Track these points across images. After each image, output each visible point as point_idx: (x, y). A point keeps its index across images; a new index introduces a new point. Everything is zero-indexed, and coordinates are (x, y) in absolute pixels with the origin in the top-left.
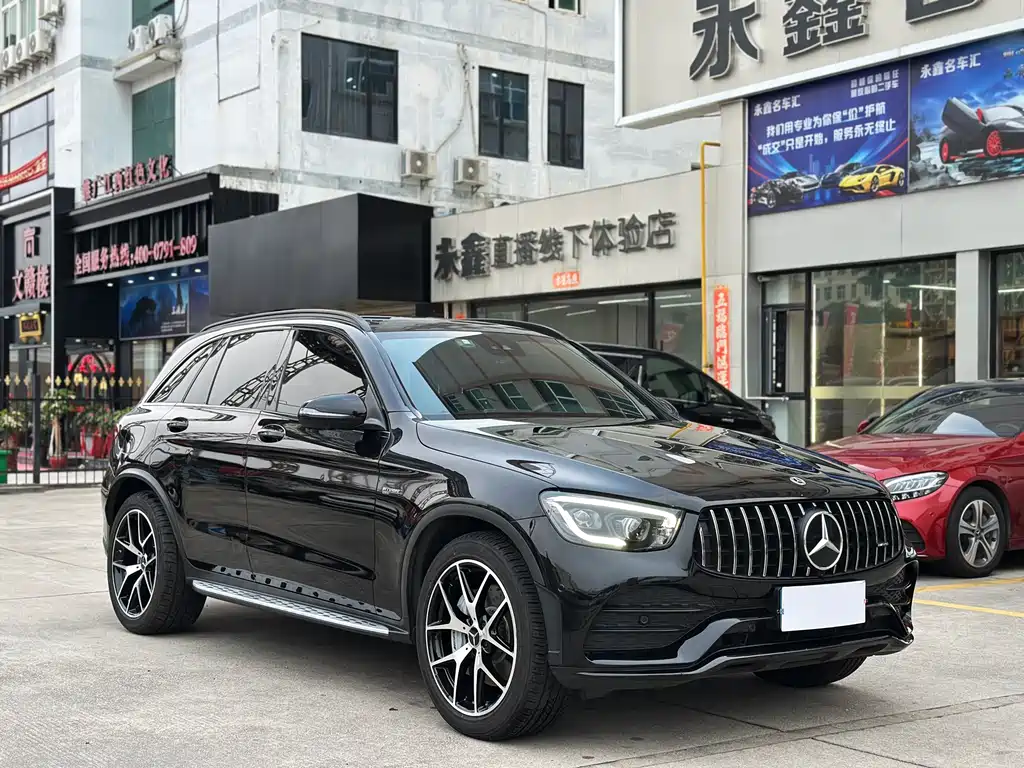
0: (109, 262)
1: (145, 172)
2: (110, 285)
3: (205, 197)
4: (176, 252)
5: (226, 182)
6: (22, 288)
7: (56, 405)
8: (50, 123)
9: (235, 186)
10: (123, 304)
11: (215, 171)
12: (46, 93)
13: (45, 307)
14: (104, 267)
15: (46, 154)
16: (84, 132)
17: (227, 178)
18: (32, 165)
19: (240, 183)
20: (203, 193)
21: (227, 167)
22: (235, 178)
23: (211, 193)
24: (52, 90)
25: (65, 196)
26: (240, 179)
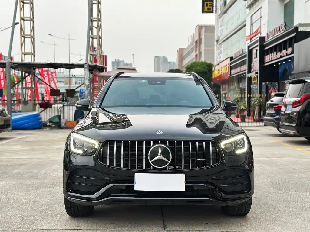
0: (271, 58)
1: (280, 29)
2: (275, 65)
3: (294, 35)
4: (287, 53)
5: (301, 29)
6: (253, 68)
7: (256, 103)
8: (261, 17)
9: (304, 30)
10: (280, 71)
11: (298, 26)
12: (260, 8)
13: (256, 73)
14: (270, 60)
15: (260, 27)
16: (268, 19)
17: (301, 27)
18: (257, 31)
19: (306, 29)
20: (293, 33)
21: (301, 24)
22: (304, 27)
23: (296, 33)
24: (261, 7)
25: (262, 39)
26: (306, 27)
